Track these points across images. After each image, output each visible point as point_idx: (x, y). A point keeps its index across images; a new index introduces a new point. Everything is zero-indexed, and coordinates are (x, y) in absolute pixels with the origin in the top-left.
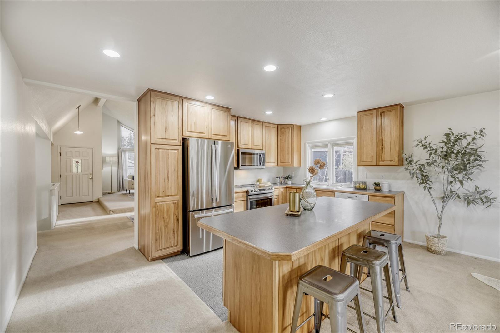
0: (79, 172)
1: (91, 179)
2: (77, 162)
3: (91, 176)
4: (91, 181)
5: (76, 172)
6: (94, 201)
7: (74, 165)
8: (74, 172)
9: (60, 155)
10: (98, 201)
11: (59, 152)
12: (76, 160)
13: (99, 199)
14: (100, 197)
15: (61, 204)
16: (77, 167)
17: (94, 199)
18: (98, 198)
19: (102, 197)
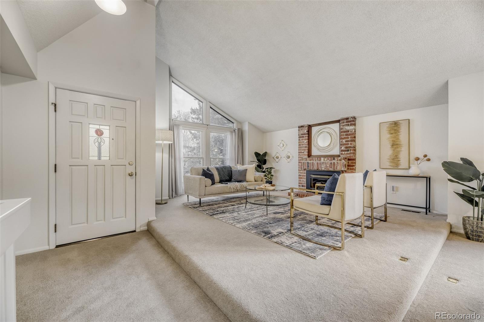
0: (102, 158)
1: (131, 175)
2: (99, 133)
3: (131, 169)
4: (130, 181)
5: (97, 158)
6: (137, 231)
7: (92, 140)
8: (91, 158)
9: (55, 111)
10: (146, 228)
11: (52, 100)
12: (98, 127)
13: (149, 224)
14: (150, 219)
15: (57, 247)
16: (100, 144)
17: (138, 225)
18: (147, 221)
19: (155, 218)
